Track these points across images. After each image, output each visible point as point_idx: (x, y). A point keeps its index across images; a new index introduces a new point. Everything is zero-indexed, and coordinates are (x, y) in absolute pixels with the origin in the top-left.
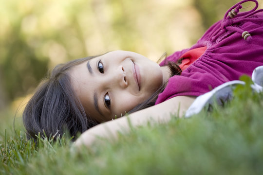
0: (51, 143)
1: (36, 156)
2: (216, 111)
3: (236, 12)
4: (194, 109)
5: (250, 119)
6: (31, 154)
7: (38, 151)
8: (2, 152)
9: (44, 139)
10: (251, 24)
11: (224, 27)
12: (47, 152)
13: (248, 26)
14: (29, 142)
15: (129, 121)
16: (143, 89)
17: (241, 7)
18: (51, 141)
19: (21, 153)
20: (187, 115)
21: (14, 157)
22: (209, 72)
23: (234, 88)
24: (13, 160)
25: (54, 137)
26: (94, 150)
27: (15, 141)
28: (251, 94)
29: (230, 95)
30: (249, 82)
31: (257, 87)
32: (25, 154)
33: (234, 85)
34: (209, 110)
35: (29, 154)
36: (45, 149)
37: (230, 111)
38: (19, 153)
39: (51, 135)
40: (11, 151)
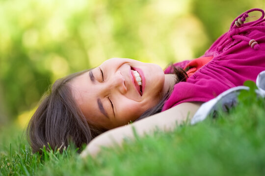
0: (56, 155)
1: (42, 170)
2: (222, 117)
3: (242, 21)
4: (199, 116)
5: (255, 124)
6: (36, 168)
7: (44, 164)
8: (8, 167)
9: (49, 152)
10: (257, 32)
11: (231, 36)
12: (52, 165)
13: (255, 34)
14: (35, 156)
15: (134, 129)
16: (145, 94)
17: (247, 16)
18: (56, 154)
19: (27, 167)
20: (193, 122)
21: (20, 171)
22: (215, 78)
23: (238, 94)
24: (19, 174)
25: (59, 149)
26: (100, 161)
27: (20, 155)
28: (256, 99)
29: (235, 101)
30: (253, 87)
31: (262, 92)
32: (30, 167)
33: (238, 91)
34: (214, 117)
35: (34, 167)
36: (51, 161)
37: (235, 117)
38: (24, 167)
39: (56, 148)
40: (17, 165)
